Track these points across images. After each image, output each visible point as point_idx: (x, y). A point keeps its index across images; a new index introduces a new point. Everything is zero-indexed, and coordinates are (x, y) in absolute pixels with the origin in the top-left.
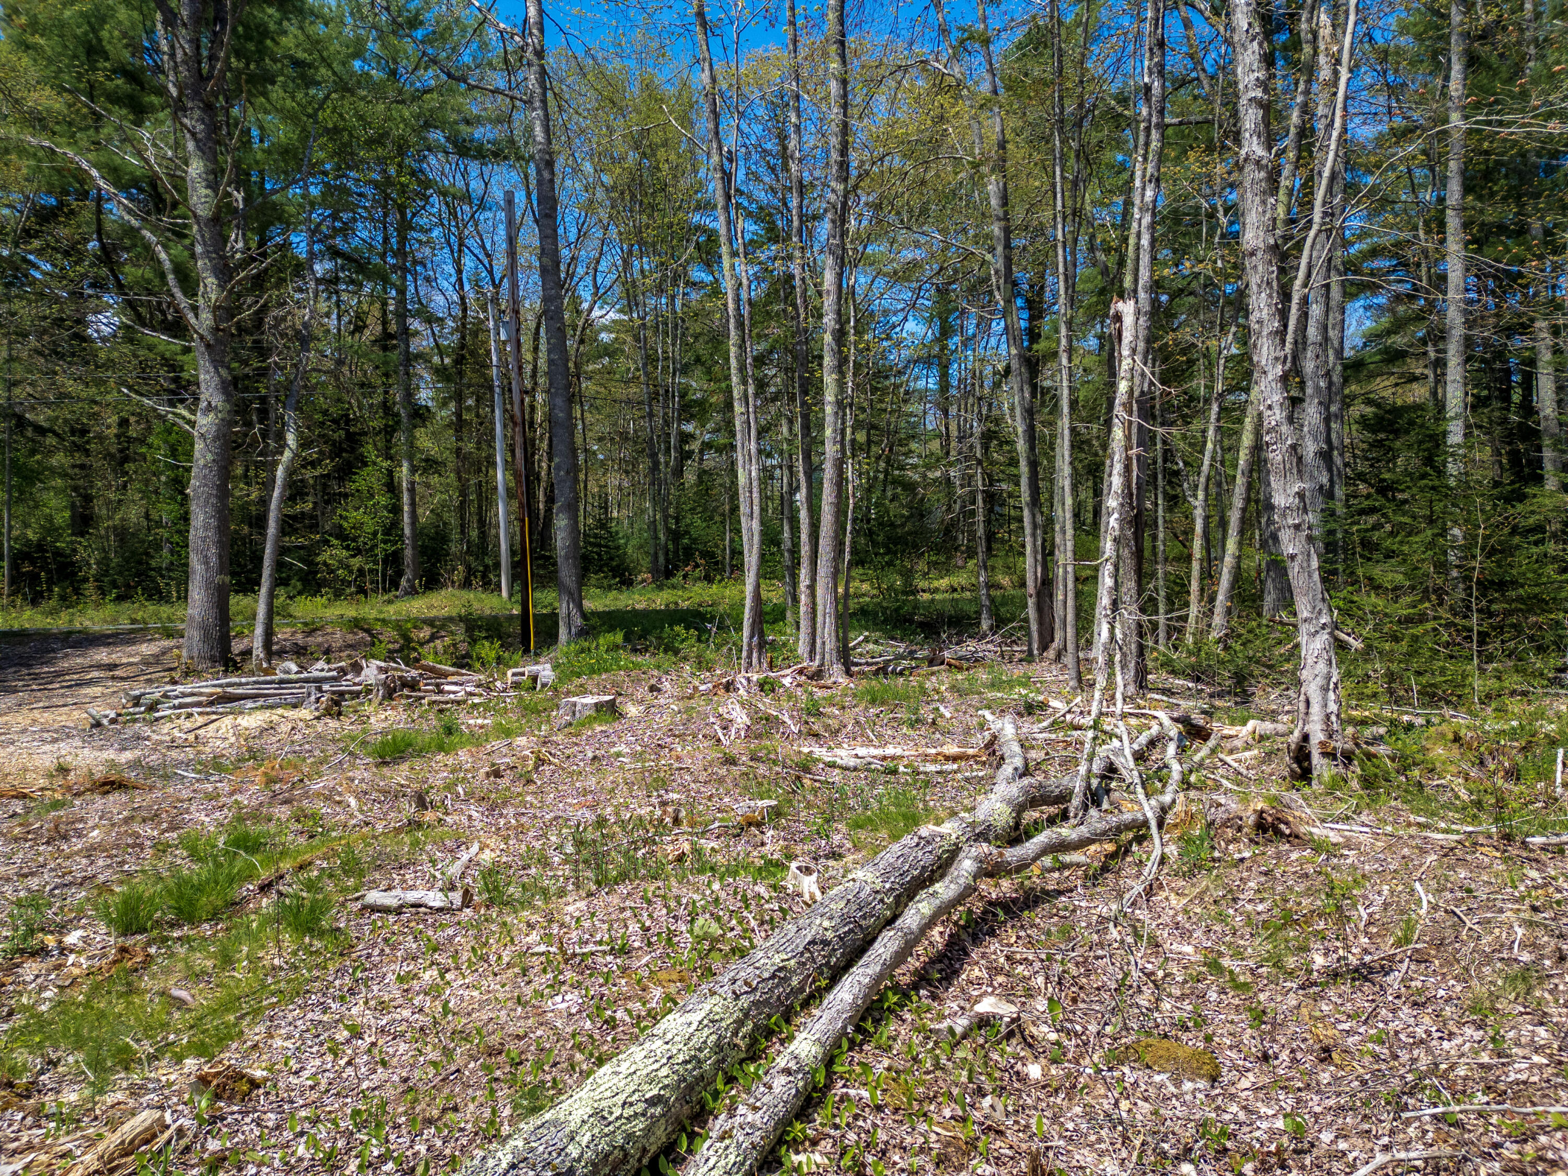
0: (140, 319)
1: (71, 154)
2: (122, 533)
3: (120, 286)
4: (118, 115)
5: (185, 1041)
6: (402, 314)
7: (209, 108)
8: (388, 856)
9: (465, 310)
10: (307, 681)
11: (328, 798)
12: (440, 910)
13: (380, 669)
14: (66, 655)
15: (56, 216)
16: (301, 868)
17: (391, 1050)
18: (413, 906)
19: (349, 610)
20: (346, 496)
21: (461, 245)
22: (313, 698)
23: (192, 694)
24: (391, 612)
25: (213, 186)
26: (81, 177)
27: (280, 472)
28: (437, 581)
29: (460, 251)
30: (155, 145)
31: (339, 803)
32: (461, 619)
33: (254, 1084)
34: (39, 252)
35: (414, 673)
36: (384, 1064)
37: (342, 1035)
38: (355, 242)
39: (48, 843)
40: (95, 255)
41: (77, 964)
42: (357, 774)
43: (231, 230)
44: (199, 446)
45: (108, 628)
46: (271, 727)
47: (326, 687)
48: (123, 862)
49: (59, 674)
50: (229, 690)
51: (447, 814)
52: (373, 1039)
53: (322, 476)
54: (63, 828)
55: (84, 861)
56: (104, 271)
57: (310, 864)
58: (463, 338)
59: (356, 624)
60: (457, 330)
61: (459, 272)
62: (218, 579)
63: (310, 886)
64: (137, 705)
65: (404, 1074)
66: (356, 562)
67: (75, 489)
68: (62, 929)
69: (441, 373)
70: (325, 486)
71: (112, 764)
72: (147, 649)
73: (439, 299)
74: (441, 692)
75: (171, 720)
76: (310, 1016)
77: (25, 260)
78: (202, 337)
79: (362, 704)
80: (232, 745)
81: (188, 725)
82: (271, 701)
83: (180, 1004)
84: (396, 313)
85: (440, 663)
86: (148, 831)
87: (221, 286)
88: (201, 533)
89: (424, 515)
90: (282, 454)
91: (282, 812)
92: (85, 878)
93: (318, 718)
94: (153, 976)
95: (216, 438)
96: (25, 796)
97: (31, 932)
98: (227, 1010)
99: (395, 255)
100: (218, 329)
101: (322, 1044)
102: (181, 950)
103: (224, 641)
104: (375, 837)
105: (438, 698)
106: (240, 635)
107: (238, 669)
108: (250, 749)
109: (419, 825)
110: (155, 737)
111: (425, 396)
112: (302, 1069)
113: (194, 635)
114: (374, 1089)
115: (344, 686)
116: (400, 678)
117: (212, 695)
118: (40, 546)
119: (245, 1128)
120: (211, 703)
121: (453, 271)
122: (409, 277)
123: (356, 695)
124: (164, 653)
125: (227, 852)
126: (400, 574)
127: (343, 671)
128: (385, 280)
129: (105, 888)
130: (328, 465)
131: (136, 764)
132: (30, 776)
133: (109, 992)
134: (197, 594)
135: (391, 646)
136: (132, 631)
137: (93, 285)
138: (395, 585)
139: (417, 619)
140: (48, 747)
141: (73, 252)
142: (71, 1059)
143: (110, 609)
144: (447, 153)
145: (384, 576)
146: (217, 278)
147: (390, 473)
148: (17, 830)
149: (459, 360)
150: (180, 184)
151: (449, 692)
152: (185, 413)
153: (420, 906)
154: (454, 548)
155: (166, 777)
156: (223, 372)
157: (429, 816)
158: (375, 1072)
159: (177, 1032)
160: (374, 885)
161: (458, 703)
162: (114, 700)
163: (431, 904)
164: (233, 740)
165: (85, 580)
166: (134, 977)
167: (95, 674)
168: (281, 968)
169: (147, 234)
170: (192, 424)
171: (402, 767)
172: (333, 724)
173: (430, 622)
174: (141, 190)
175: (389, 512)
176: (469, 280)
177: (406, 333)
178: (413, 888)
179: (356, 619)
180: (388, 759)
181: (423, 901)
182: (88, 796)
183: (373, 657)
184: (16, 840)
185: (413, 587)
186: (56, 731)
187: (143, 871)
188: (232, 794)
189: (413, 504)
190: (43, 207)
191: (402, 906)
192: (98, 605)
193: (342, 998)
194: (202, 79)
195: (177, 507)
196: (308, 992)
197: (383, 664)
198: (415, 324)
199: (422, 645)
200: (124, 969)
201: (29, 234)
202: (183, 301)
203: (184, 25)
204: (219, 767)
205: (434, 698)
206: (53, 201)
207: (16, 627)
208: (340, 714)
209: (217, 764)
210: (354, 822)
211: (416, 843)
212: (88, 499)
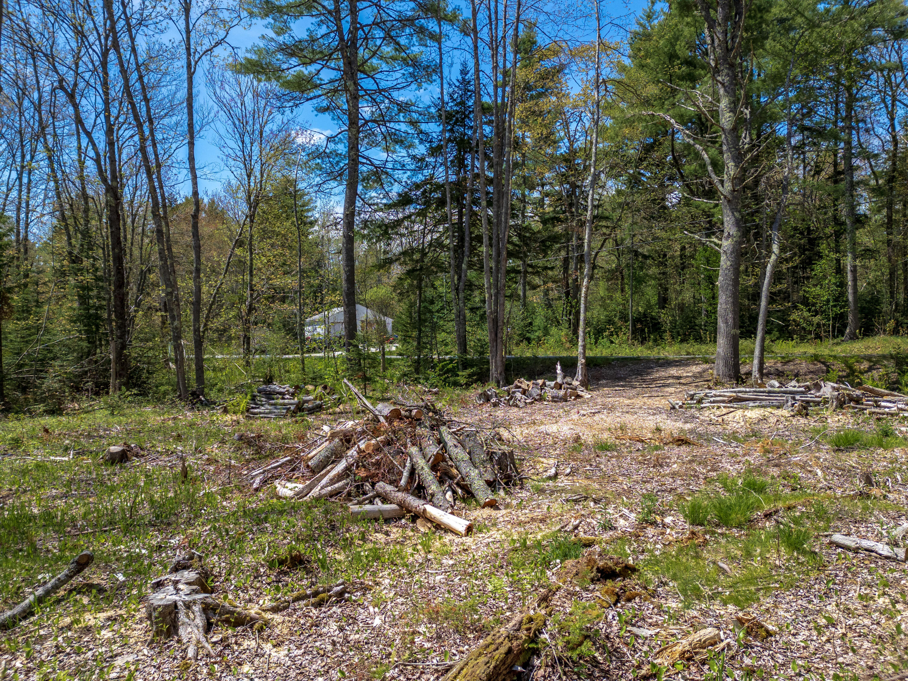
0: (692, 192)
1: (661, 114)
2: (681, 307)
3: (682, 176)
4: (684, 87)
5: (728, 593)
6: (848, 157)
7: (732, 66)
8: (847, 513)
9: (896, 145)
10: (785, 392)
11: (803, 467)
12: (887, 558)
13: (834, 388)
14: (658, 371)
15: (653, 147)
16: (789, 508)
17: (858, 644)
18: (866, 550)
19: (810, 349)
20: (808, 278)
21: (894, 100)
22: (789, 404)
23: (720, 396)
24: (839, 350)
25: (733, 110)
26: (666, 124)
27: (769, 268)
28: (872, 330)
29: (893, 105)
30: (703, 97)
31: (810, 471)
32: (892, 357)
33: (769, 634)
34: (646, 168)
35: (858, 392)
36: (854, 651)
37: (823, 622)
38: (817, 119)
39: (654, 467)
40: (670, 163)
41: (671, 535)
42: (823, 455)
43: (742, 132)
44: (723, 258)
45: (677, 358)
46: (764, 419)
47: (798, 397)
48: (689, 484)
49: (654, 380)
50: (740, 395)
51: (889, 492)
52: (844, 631)
53: (792, 267)
54: (660, 461)
55: (671, 480)
56: (675, 170)
57: (794, 507)
58: (894, 164)
59: (816, 358)
60: (888, 159)
61: (892, 119)
62: (733, 332)
63: (796, 521)
64: (692, 399)
65: (870, 663)
66: (816, 319)
67: (660, 285)
68: (663, 514)
69: (877, 191)
70: (794, 272)
71: (682, 430)
72: (696, 369)
73: (876, 142)
74: (879, 406)
75: (709, 409)
76: (800, 602)
77: (640, 173)
78: (725, 197)
79: (822, 410)
80: (742, 427)
81: (718, 413)
82: (764, 403)
83: (724, 572)
84: (844, 157)
85: (877, 386)
86: (701, 469)
87: (736, 166)
88: (724, 306)
89: (862, 286)
90: (770, 257)
91: (774, 471)
92: (671, 489)
93: (793, 416)
94: (709, 552)
95: (732, 252)
96: (643, 441)
97: (650, 512)
98: (751, 583)
99: (843, 120)
100: (734, 191)
101: (809, 622)
102: (723, 541)
103: (736, 366)
104: (836, 498)
105: (877, 410)
106: (744, 363)
107: (744, 383)
108: (753, 430)
109: (868, 496)
110: (701, 417)
111: (863, 208)
112: (797, 634)
113: (720, 363)
114: (847, 665)
115: (809, 397)
116: (848, 395)
117: (730, 397)
118: (645, 315)
119: (764, 657)
120: (730, 402)
121: (886, 120)
122: (854, 132)
123: (817, 404)
124: (704, 372)
125: (744, 490)
126: (845, 326)
127: (808, 388)
128: (837, 138)
129: (681, 496)
130: (797, 260)
131: (692, 431)
132: (645, 431)
133: (687, 554)
134: (722, 340)
135: (840, 374)
136: (688, 359)
137: (669, 179)
138: (841, 333)
139: (859, 356)
140: (651, 417)
141: (660, 164)
142: (671, 584)
143: (676, 347)
144: (885, 41)
145: (834, 327)
146: (734, 162)
147: (838, 261)
148: (640, 458)
149: (891, 180)
150: (715, 114)
151: (885, 407)
152: (716, 240)
153: (872, 551)
154: (885, 308)
155: (708, 440)
156: (737, 214)
157: (875, 491)
158: (847, 653)
159: (723, 587)
160: (837, 530)
161: (892, 415)
162: (680, 395)
163: (881, 552)
164: (743, 423)
165: (665, 331)
166: (699, 549)
167: (671, 381)
168: (780, 567)
169: (697, 146)
170: (720, 246)
171: (852, 454)
172: (803, 421)
173: (869, 358)
174: (693, 123)
175: (837, 286)
176: (900, 123)
177: (851, 169)
178: (865, 538)
179: (815, 355)
180: (842, 448)
181: (874, 548)
182: (671, 445)
183: (828, 380)
184: (640, 463)
185: (855, 334)
186: (655, 409)
187: (700, 492)
188: (744, 455)
189: (855, 280)
190: (647, 145)
191: (858, 548)
192: (671, 346)
193: (821, 597)
194: (728, 50)
195: (710, 291)
196: (798, 587)
197: (836, 385)
198: (857, 162)
199: (862, 373)
200: (694, 544)
201: (641, 160)
202: (715, 179)
203: (719, 24)
204: (736, 439)
205: (873, 410)
206: (652, 140)
207: (635, 355)
208: (807, 415)
209: (734, 436)
210: (821, 485)
211: (866, 508)
212: (666, 289)
